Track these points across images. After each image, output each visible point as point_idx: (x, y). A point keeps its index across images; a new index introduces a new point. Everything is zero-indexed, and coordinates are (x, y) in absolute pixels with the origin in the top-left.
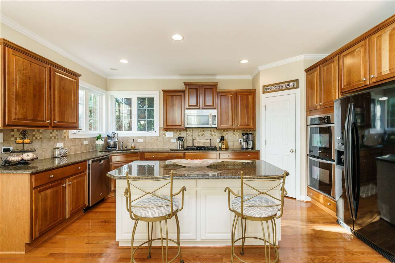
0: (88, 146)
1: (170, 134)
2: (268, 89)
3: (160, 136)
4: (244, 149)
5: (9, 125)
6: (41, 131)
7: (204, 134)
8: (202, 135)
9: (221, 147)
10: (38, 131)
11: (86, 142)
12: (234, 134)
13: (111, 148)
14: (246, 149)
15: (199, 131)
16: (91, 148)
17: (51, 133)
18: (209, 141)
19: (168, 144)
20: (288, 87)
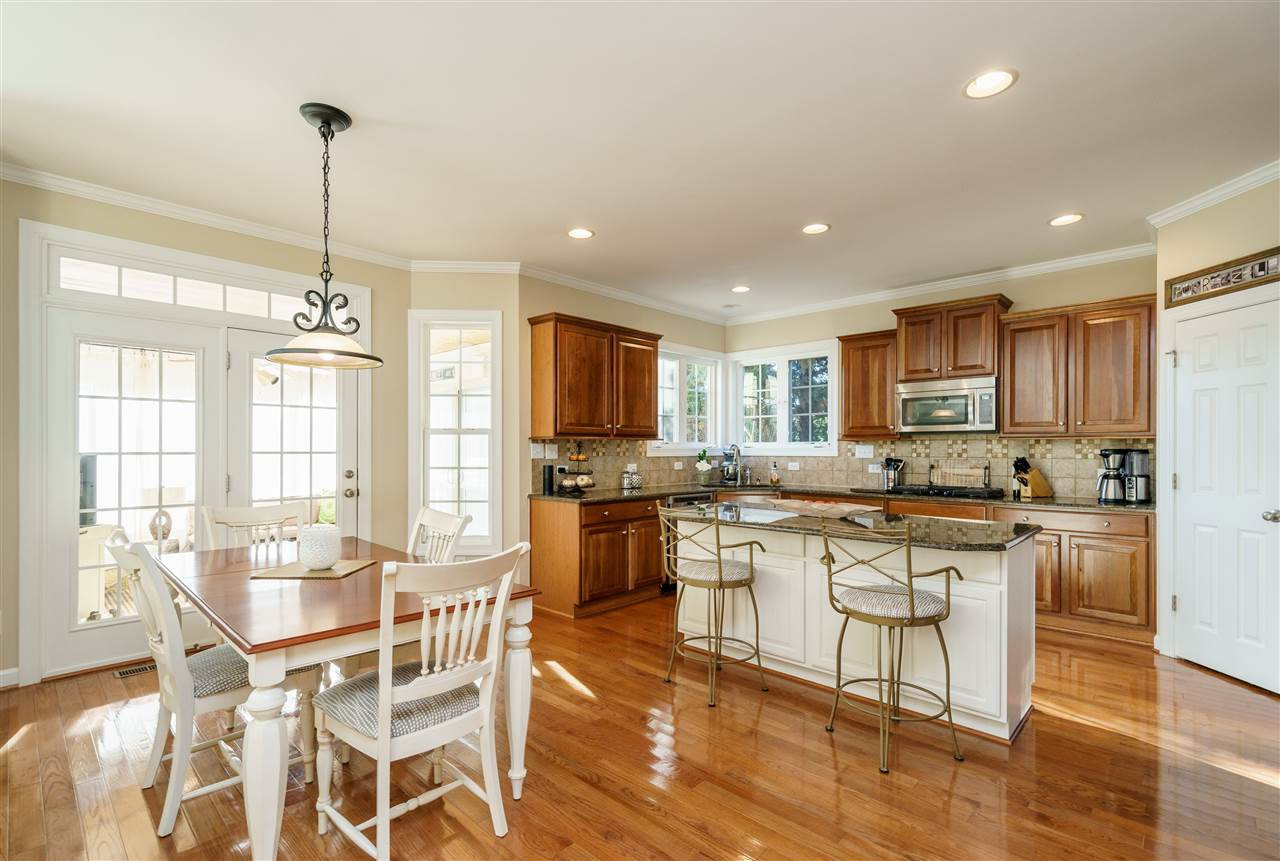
0: (684, 474)
1: (864, 451)
2: (1186, 290)
3: (839, 455)
4: (1107, 501)
5: (561, 434)
6: (603, 442)
7: (965, 450)
8: (960, 455)
9: (1019, 491)
10: (601, 441)
11: (678, 466)
12: (1079, 452)
13: (729, 479)
14: (1117, 502)
15: (950, 442)
16: (691, 477)
17: (619, 446)
18: (981, 472)
19: (859, 477)
20: (1262, 273)
